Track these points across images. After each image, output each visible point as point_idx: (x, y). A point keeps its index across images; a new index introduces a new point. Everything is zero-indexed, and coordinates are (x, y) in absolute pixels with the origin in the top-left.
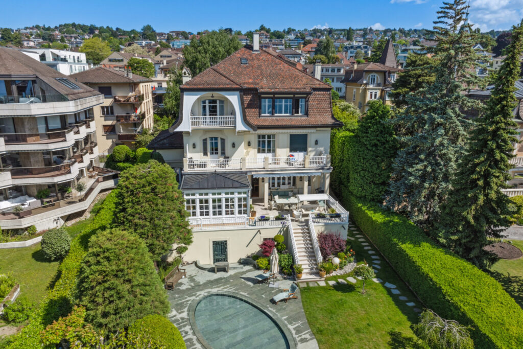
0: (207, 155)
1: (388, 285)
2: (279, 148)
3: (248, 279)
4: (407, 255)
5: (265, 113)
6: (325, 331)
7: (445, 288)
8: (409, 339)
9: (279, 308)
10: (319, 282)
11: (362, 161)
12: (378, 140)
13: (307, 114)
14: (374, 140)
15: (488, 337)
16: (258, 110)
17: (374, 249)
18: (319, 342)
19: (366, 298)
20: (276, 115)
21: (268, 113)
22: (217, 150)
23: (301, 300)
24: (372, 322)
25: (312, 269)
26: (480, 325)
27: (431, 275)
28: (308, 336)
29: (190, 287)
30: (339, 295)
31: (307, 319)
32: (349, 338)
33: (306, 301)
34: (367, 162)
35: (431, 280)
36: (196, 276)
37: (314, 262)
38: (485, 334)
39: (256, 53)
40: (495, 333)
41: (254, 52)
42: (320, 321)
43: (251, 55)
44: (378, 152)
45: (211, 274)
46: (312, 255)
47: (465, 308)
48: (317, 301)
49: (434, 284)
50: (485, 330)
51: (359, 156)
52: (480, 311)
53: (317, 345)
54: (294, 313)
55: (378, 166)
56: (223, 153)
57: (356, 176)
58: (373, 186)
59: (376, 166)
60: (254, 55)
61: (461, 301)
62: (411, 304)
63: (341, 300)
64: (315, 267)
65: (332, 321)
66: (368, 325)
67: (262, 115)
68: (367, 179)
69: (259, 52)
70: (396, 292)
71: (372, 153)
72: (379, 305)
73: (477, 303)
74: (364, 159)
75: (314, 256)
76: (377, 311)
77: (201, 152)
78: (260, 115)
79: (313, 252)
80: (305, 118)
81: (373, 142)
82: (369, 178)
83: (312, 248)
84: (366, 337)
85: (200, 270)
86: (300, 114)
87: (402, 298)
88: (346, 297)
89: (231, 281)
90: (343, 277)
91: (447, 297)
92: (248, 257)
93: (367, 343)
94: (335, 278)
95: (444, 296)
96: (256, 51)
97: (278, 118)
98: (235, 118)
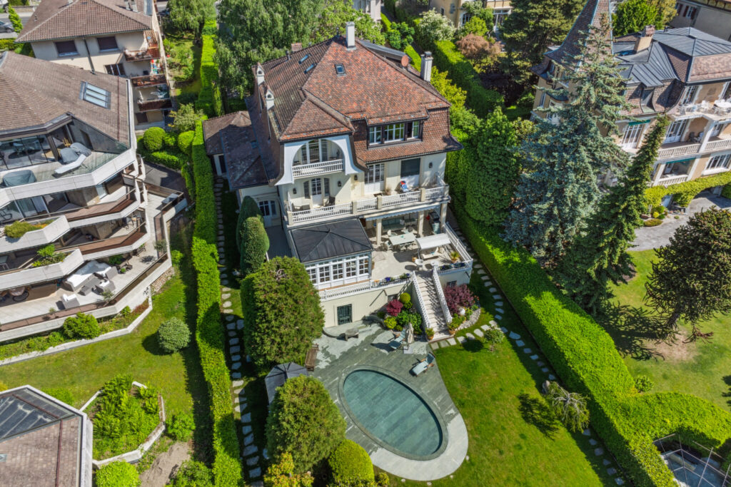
0: (309, 198)
1: (514, 336)
2: (389, 176)
3: (381, 346)
4: (532, 310)
5: (373, 141)
6: (466, 404)
7: (568, 354)
8: (535, 401)
9: (420, 380)
10: (449, 340)
11: (482, 187)
12: (501, 165)
13: (421, 137)
14: (496, 164)
15: (600, 407)
16: (365, 141)
17: (495, 285)
18: (464, 416)
19: (495, 356)
20: (386, 142)
21: (377, 141)
22: (319, 189)
23: (437, 367)
24: (504, 386)
25: (440, 327)
26: (595, 394)
27: (555, 338)
28: (452, 411)
29: (327, 364)
30: (471, 356)
31: (448, 391)
32: (487, 408)
33: (443, 368)
34: (488, 187)
35: (555, 343)
36: (327, 347)
37: (442, 319)
38: (598, 404)
39: (352, 50)
40: (605, 402)
41: (349, 49)
42: (460, 392)
43: (345, 55)
44: (500, 176)
45: (342, 342)
46: (439, 312)
47: (584, 377)
48: (452, 366)
49: (558, 348)
50: (599, 400)
51: (479, 181)
52: (596, 379)
53: (462, 420)
54: (436, 384)
55: (500, 192)
56: (327, 192)
57: (474, 202)
58: (493, 212)
59: (498, 192)
60: (350, 55)
61: (581, 368)
62: (535, 357)
63: (474, 361)
64: (443, 324)
65: (469, 390)
66: (501, 390)
67: (371, 144)
68: (486, 205)
69: (355, 49)
70: (520, 343)
71: (493, 179)
72: (508, 363)
73: (593, 369)
74: (484, 184)
75: (442, 312)
76: (506, 371)
77: (302, 196)
78: (368, 146)
79: (440, 307)
80: (419, 143)
81: (495, 167)
82: (489, 205)
83: (439, 303)
84: (501, 405)
85: (329, 338)
86: (413, 138)
87: (527, 351)
88: (477, 357)
89: (365, 350)
90: (471, 330)
91: (569, 364)
92: (373, 314)
93: (502, 411)
94: (462, 332)
95: (567, 362)
96: (352, 47)
97: (389, 147)
98: (344, 162)
